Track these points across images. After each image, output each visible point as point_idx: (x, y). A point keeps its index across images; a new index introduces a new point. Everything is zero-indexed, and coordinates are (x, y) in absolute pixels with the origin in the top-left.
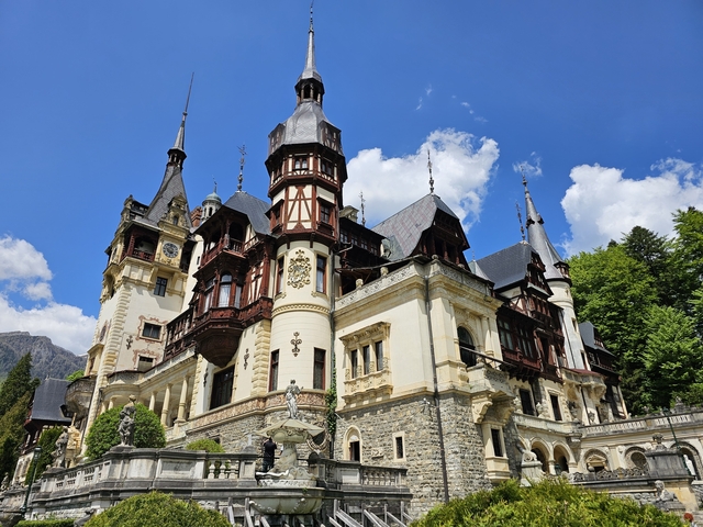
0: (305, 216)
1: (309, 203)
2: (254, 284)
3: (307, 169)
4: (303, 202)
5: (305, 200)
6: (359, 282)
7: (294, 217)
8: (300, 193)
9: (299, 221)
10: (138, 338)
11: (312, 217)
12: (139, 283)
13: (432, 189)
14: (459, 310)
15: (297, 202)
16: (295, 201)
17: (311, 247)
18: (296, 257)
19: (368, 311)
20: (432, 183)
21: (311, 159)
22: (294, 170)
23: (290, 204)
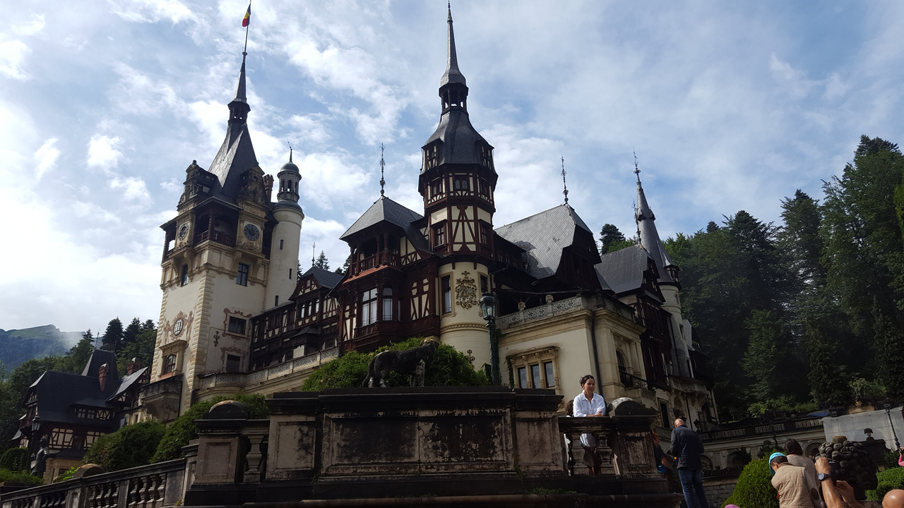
0: (469, 238)
1: (472, 224)
2: (416, 300)
3: (468, 190)
4: (466, 223)
5: (468, 221)
6: (522, 305)
7: (459, 238)
8: (462, 214)
9: (464, 243)
10: (224, 335)
11: (475, 238)
12: (220, 271)
13: (566, 200)
14: (617, 336)
15: (460, 223)
16: (458, 221)
17: (475, 268)
18: (463, 277)
19: (534, 334)
20: (566, 192)
21: (471, 179)
22: (455, 190)
23: (454, 224)
